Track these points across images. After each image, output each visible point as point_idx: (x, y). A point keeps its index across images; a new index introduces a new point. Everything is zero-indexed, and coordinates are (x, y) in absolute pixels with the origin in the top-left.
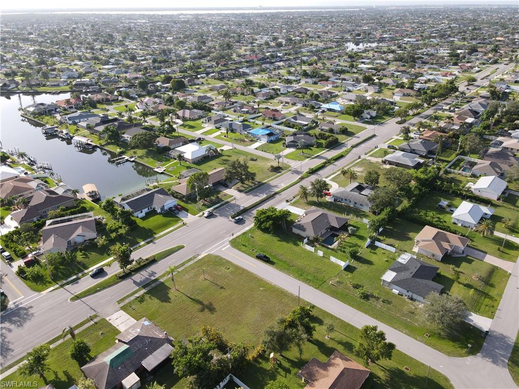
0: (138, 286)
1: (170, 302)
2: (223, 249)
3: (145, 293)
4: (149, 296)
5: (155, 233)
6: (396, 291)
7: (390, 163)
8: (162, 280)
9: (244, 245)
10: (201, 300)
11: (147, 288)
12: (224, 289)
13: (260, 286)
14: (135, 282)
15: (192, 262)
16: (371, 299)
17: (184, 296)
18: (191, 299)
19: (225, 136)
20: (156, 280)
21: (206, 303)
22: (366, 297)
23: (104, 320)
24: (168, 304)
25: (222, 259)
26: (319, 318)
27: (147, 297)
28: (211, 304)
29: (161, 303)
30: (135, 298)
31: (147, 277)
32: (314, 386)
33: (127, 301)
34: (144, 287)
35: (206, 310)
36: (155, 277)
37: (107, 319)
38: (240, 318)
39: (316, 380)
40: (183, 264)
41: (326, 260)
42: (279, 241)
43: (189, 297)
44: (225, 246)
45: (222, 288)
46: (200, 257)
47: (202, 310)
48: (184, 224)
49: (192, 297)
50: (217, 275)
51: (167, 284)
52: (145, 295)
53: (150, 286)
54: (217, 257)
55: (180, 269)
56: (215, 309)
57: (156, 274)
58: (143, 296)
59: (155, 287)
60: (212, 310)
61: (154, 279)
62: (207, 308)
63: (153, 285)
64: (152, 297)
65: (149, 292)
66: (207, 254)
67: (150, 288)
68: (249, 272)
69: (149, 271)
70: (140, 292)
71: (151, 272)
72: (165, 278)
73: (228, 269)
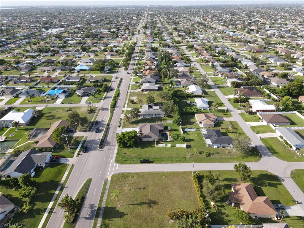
0: (92, 219)
1: (126, 215)
2: (117, 168)
3: (102, 220)
4: (108, 220)
5: (59, 181)
6: (216, 147)
7: (146, 90)
8: (103, 205)
9: (126, 160)
10: (142, 201)
11: (100, 217)
12: (146, 188)
13: (161, 176)
14: (86, 218)
15: (108, 185)
16: (211, 155)
17: (130, 206)
19: (29, 101)
20: (99, 208)
21: (147, 201)
22: (208, 155)
24: (126, 216)
25: (123, 174)
27: (107, 221)
28: (151, 200)
29: (122, 219)
30: (100, 227)
31: (90, 210)
32: (244, 204)
34: (97, 216)
35: (152, 205)
36: (96, 207)
38: (173, 197)
39: (241, 201)
40: (104, 189)
41: (174, 148)
42: (142, 149)
43: (134, 205)
44: (116, 166)
45: (144, 188)
46: (109, 179)
47: (151, 207)
48: (73, 166)
49: (135, 203)
50: (133, 183)
51: (109, 206)
52: (104, 221)
53: (100, 214)
54: (119, 174)
55: (106, 193)
56: (155, 201)
57: (94, 205)
58: (104, 223)
59: (104, 212)
60: (155, 203)
61: (97, 208)
62: (151, 203)
63: (101, 212)
64: (111, 219)
65: (104, 218)
66: (111, 176)
67: (102, 215)
68: (147, 172)
69: (87, 206)
70: (98, 221)
71: (90, 206)
72: (104, 204)
73: (134, 177)
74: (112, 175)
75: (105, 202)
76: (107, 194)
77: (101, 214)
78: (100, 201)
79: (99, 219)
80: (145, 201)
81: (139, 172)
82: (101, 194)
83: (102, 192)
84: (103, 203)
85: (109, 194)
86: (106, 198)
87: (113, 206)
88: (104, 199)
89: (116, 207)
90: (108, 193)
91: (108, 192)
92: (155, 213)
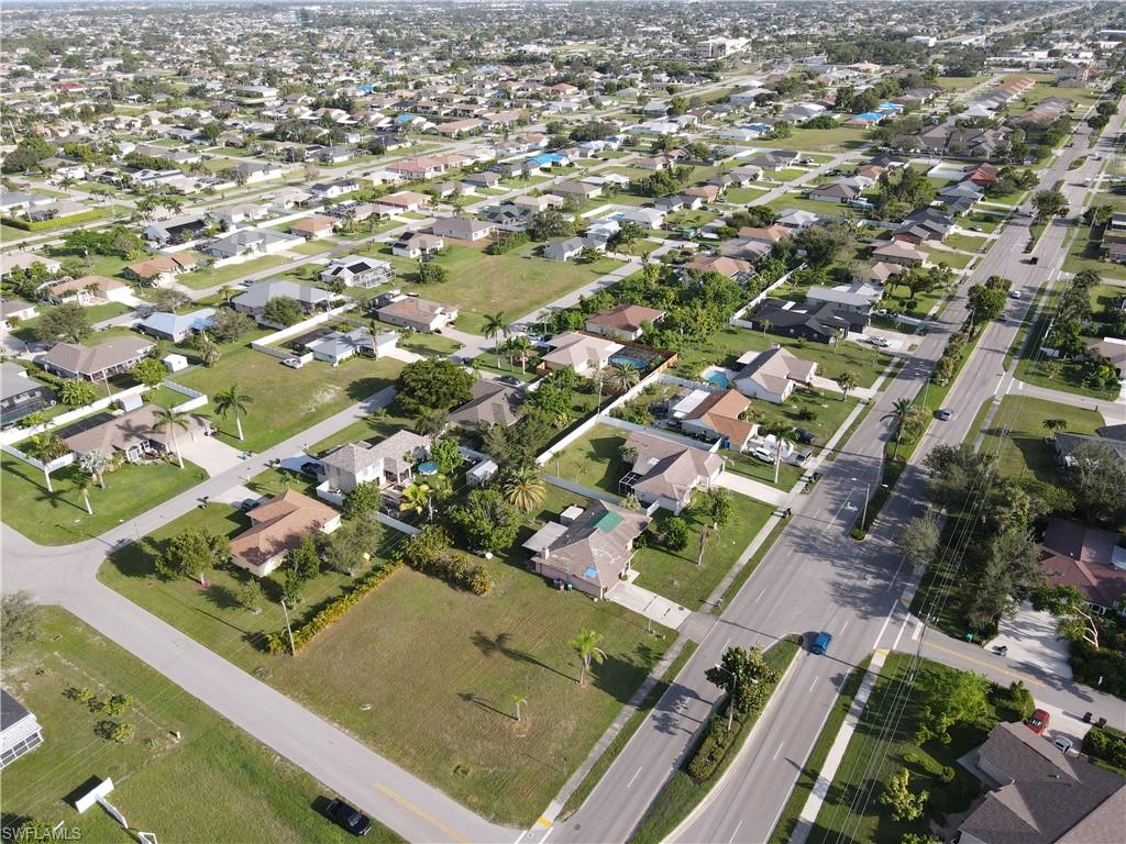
0: (677, 685)
3: (650, 670)
4: (634, 664)
8: (629, 711)
10: (510, 661)
11: (654, 683)
12: (460, 695)
13: (372, 715)
15: (573, 783)
17: (553, 666)
18: (534, 662)
20: (645, 706)
21: (497, 655)
23: (694, 609)
27: (638, 661)
28: (485, 652)
30: (664, 657)
31: (674, 715)
33: (677, 648)
34: (661, 687)
35: (492, 637)
36: (654, 717)
37: (687, 612)
40: (598, 771)
43: (542, 664)
45: (468, 697)
46: (554, 808)
47: (501, 638)
49: (532, 666)
50: (484, 737)
51: (610, 699)
52: (646, 666)
53: (649, 689)
54: (500, 818)
55: (598, 750)
56: (476, 644)
57: (656, 727)
58: (648, 662)
59: (636, 689)
60: (481, 641)
61: (653, 711)
62: (492, 644)
63: (643, 694)
64: (626, 660)
65: (642, 674)
66: (537, 826)
67: (644, 684)
68: (397, 761)
69: (679, 732)
70: (663, 673)
71: (672, 729)
72: (625, 716)
73: (458, 767)
74: (529, 825)
75: (618, 719)
76: (597, 747)
77: (645, 687)
78: (635, 729)
79: (658, 679)
80: (504, 658)
81: (422, 778)
82: (615, 757)
83: (611, 761)
84: (627, 719)
85: (590, 742)
86: (609, 730)
87: (601, 691)
88: (617, 733)
89: (594, 685)
90: (592, 745)
91: (588, 750)
92: (506, 619)
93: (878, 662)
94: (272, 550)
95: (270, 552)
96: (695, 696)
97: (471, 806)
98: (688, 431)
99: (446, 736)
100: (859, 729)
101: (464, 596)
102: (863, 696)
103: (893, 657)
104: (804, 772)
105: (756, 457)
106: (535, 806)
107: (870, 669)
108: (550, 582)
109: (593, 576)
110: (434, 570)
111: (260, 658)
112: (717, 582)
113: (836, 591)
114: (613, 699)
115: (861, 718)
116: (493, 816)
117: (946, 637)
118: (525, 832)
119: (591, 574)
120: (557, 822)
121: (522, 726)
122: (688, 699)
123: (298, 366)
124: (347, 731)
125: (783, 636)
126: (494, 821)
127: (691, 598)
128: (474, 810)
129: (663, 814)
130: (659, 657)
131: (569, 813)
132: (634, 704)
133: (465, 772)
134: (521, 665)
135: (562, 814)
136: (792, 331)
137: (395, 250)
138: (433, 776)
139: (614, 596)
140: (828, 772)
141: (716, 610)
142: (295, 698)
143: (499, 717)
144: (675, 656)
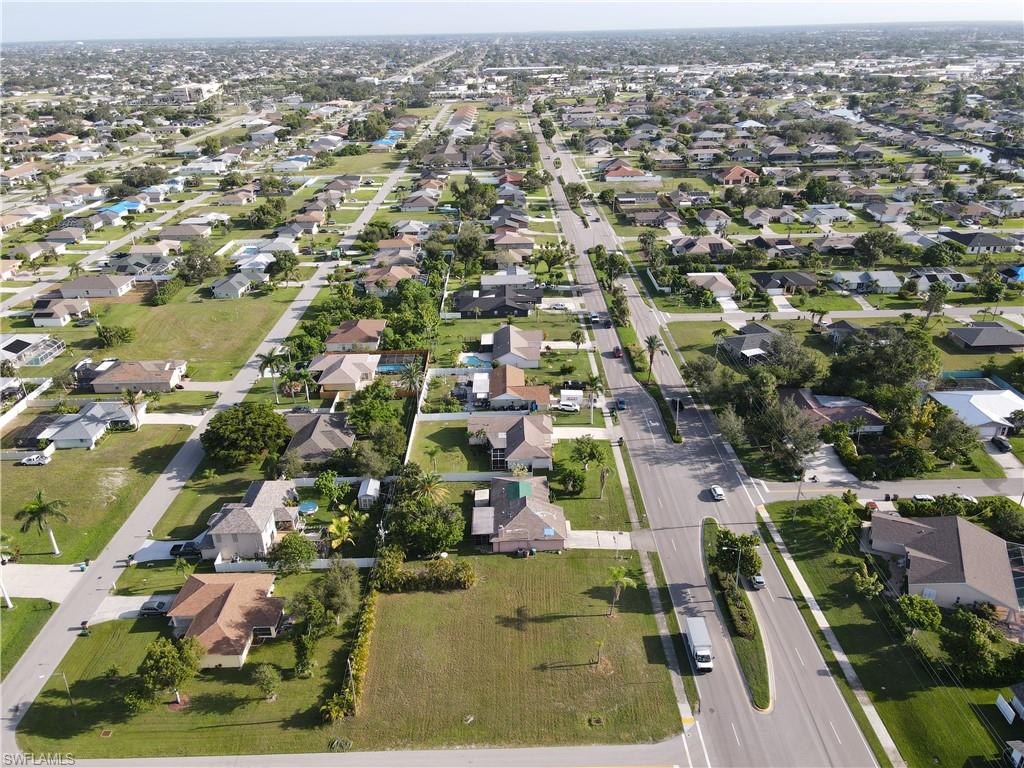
1: (585, 593)
3: (644, 583)
4: (632, 585)
5: (878, 699)
8: (660, 617)
10: (545, 625)
11: (656, 591)
12: (535, 669)
13: (480, 722)
15: (678, 685)
18: (564, 617)
20: (667, 609)
21: (530, 626)
23: (630, 530)
25: (639, 738)
26: (307, 728)
27: (631, 582)
28: (519, 628)
30: (644, 571)
31: (691, 605)
33: (646, 561)
34: (664, 591)
35: (514, 615)
36: (680, 612)
37: (627, 534)
45: (543, 667)
46: (684, 708)
47: (520, 612)
49: (565, 621)
50: (586, 689)
51: (640, 616)
52: (640, 582)
53: (657, 596)
54: (657, 737)
56: (505, 626)
58: (639, 579)
59: (650, 601)
60: (506, 622)
61: (676, 609)
62: (518, 620)
63: (657, 601)
64: (626, 586)
65: (642, 588)
66: (686, 726)
67: (651, 595)
68: (539, 743)
69: (706, 613)
70: (654, 581)
71: (699, 614)
72: (662, 622)
73: (590, 721)
74: (681, 729)
75: (660, 626)
77: (654, 597)
79: (656, 587)
80: (538, 625)
81: (573, 744)
84: (665, 623)
85: (659, 651)
87: (629, 613)
89: (621, 612)
90: (664, 653)
92: (508, 597)
93: (765, 515)
94: (242, 634)
95: (241, 637)
96: (692, 586)
97: (628, 742)
98: (497, 406)
99: (556, 704)
100: (796, 559)
101: (457, 595)
102: (778, 539)
103: (769, 507)
104: (795, 600)
105: (563, 410)
106: (670, 715)
107: (765, 521)
108: (514, 555)
109: (553, 534)
110: (410, 586)
111: (321, 735)
112: (624, 505)
113: (699, 481)
114: (642, 615)
115: (790, 553)
116: (651, 738)
117: (781, 483)
118: (683, 735)
119: (549, 532)
120: (696, 715)
121: (605, 666)
122: (688, 590)
123: (47, 462)
124: (473, 746)
125: (700, 523)
126: (655, 741)
127: (620, 523)
128: (634, 742)
129: (753, 670)
130: (641, 573)
131: (697, 706)
132: (659, 612)
133: (598, 721)
134: (556, 625)
135: (693, 708)
136: (496, 312)
137: (37, 322)
138: (577, 738)
139: (569, 545)
140: (807, 593)
141: (644, 524)
142: (397, 746)
143: (582, 668)
144: (651, 567)
